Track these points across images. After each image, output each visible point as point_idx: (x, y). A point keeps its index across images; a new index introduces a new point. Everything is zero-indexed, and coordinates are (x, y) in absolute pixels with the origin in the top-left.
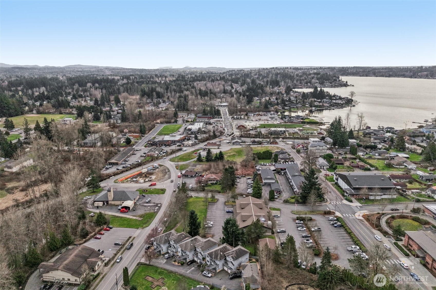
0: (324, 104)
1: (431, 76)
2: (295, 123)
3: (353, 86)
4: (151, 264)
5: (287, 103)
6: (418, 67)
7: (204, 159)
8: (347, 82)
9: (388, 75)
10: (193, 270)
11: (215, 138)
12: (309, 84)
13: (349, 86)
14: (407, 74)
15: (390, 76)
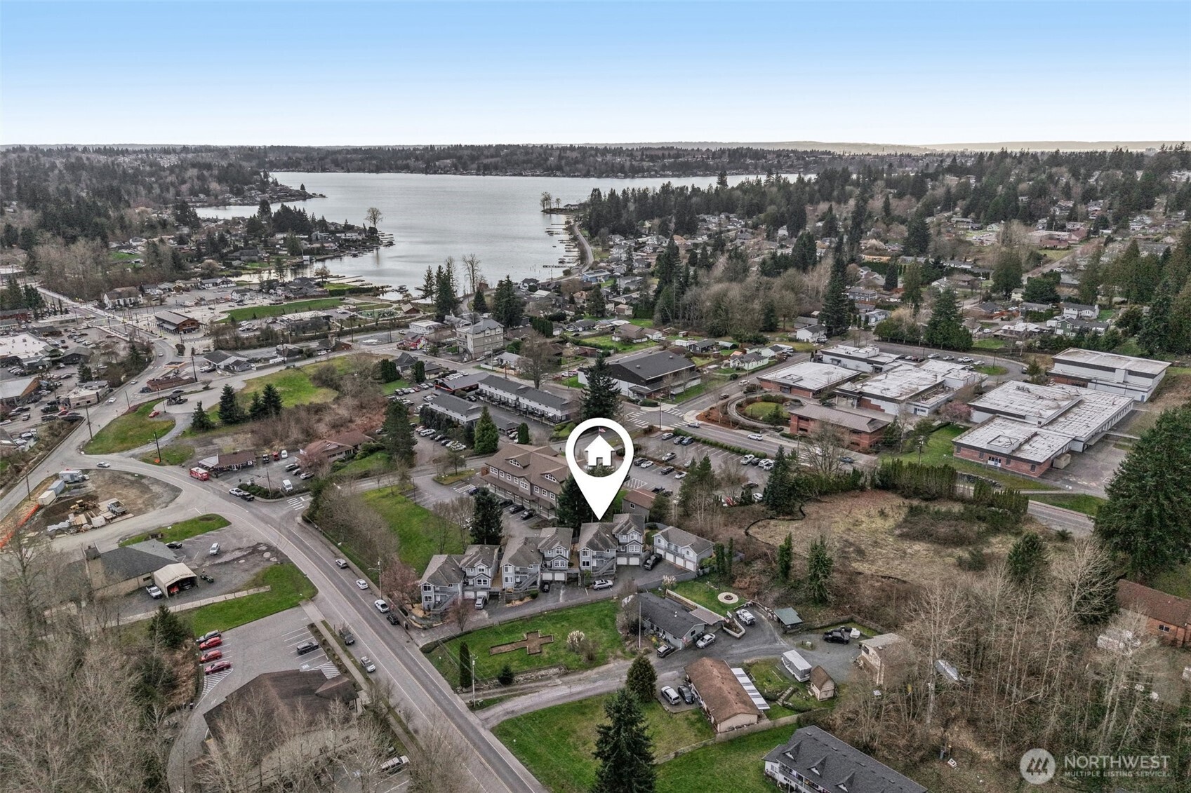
0: (326, 245)
1: (464, 169)
2: (314, 296)
3: (322, 196)
4: (467, 628)
5: (225, 251)
6: (426, 148)
7: (215, 420)
8: (303, 187)
9: (374, 169)
10: (564, 594)
11: (141, 370)
12: (202, 196)
13: (311, 197)
14: (412, 162)
15: (378, 170)
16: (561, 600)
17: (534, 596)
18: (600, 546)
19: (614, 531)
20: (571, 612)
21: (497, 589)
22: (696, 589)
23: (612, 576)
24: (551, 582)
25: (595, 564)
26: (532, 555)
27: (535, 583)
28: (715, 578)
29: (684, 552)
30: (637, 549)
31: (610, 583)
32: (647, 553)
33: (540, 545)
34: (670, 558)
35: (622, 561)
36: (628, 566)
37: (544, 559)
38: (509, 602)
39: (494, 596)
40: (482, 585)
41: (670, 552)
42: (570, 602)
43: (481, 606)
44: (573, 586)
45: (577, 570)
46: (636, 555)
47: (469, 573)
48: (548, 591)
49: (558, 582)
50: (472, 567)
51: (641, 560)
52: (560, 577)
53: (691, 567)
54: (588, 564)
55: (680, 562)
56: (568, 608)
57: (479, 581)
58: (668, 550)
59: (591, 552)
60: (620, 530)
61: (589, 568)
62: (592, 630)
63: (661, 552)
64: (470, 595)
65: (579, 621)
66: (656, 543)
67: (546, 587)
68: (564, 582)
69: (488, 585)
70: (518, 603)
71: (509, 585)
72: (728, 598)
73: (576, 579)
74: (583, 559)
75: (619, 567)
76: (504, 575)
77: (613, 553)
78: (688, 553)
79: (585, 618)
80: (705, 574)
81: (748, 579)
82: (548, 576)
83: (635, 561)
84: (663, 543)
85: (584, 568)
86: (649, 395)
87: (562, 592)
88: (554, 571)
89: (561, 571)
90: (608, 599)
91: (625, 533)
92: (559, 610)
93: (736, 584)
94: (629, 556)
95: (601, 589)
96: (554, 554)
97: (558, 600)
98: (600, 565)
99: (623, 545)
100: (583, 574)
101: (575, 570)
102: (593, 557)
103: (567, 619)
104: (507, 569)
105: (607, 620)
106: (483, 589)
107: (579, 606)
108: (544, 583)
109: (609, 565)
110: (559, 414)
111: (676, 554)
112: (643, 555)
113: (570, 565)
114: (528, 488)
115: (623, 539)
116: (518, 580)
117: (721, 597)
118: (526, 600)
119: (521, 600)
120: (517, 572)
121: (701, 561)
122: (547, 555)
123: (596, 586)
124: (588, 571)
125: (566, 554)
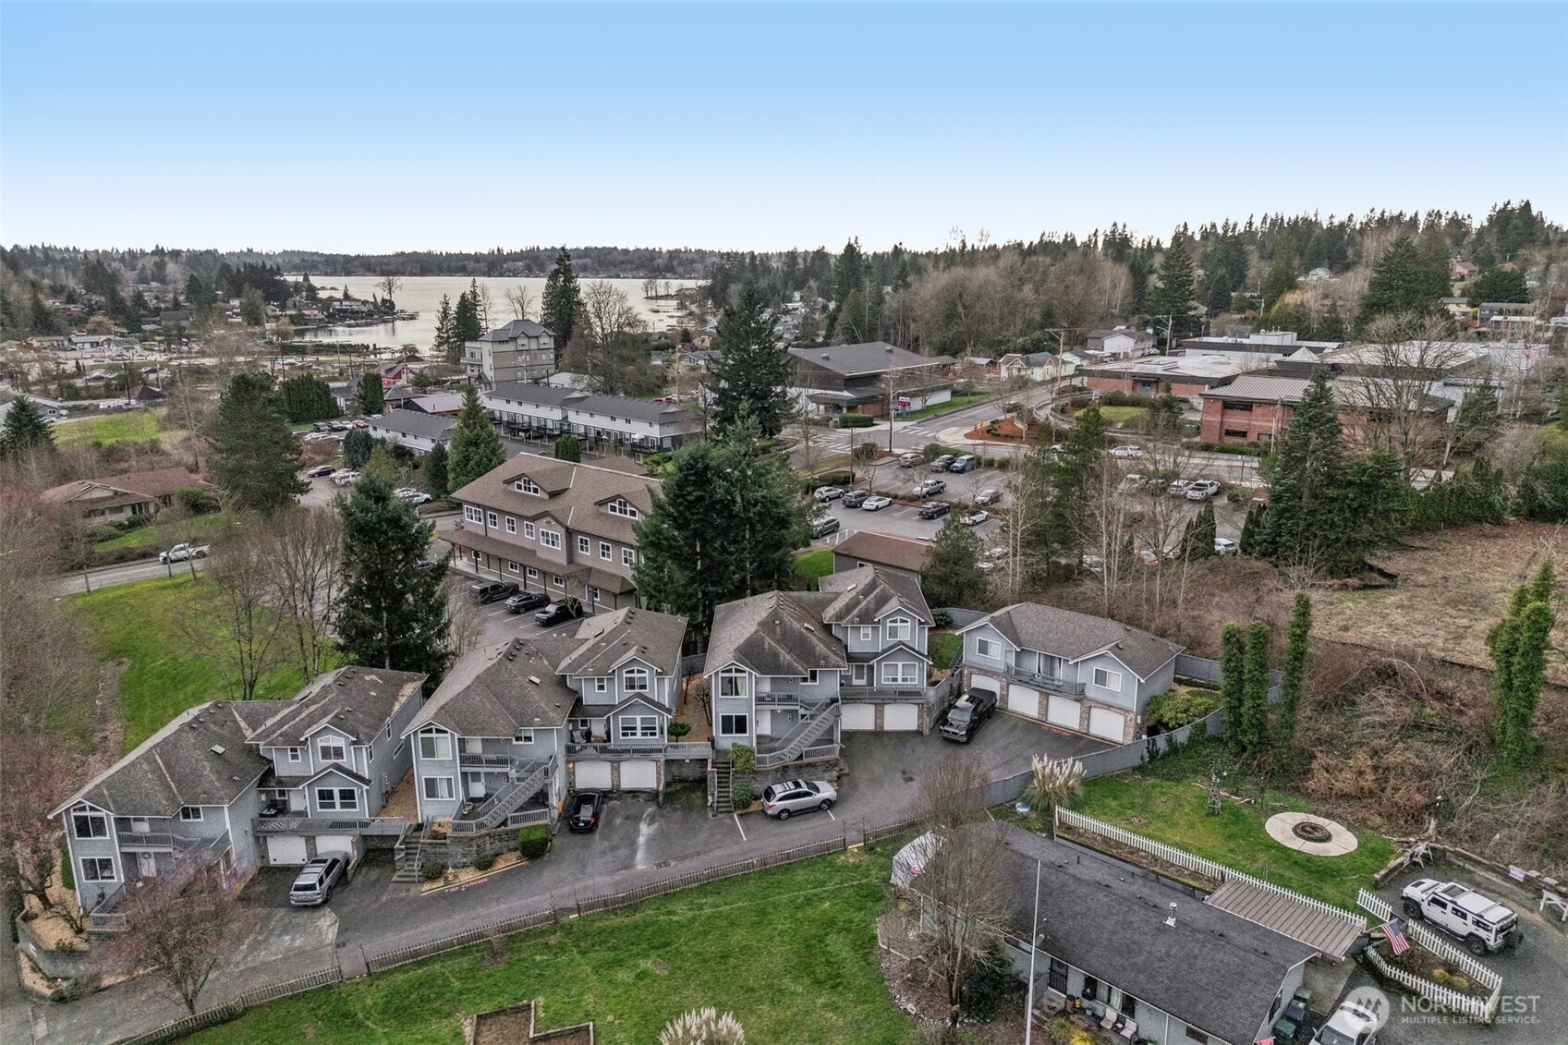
0: (305, 312)
10: (654, 841)
16: (641, 862)
17: (534, 851)
18: (786, 657)
19: (829, 614)
20: (681, 911)
21: (394, 823)
22: (1161, 804)
23: (829, 765)
24: (606, 795)
25: (765, 727)
26: (535, 695)
27: (540, 799)
28: (1223, 761)
29: (1085, 676)
30: (910, 674)
31: (827, 791)
32: (943, 688)
33: (563, 664)
34: (1023, 702)
35: (858, 718)
36: (879, 734)
37: (578, 709)
38: (433, 874)
39: (376, 852)
40: (338, 811)
41: (1027, 681)
42: (680, 869)
43: (316, 896)
44: (689, 808)
45: (700, 750)
46: (906, 696)
47: (285, 766)
48: (590, 828)
49: (634, 793)
50: (295, 743)
51: (924, 709)
52: (640, 775)
53: (1111, 727)
54: (740, 724)
55: (1064, 714)
56: (666, 894)
57: (326, 796)
58: (1017, 676)
59: (753, 684)
60: (848, 609)
61: (746, 740)
62: (777, 995)
63: (993, 685)
64: (286, 851)
65: (711, 948)
66: (971, 655)
67: (586, 813)
68: (652, 796)
69: (362, 810)
70: (468, 876)
71: (439, 810)
72: (1304, 831)
73: (701, 783)
74: (722, 707)
75: (849, 736)
76: (423, 770)
77: (827, 687)
78: (1101, 677)
79: (738, 937)
80: (1174, 749)
81: (1362, 759)
82: (594, 775)
83: (902, 718)
84: (1000, 652)
85: (726, 741)
86: (852, 407)
87: (645, 830)
88: (614, 755)
89: (644, 753)
90: (824, 856)
91: (866, 618)
92: (631, 903)
93: (1318, 781)
94: (881, 699)
95: (791, 814)
96: (617, 693)
97: (628, 864)
98: (785, 730)
99: (860, 662)
100: (725, 764)
101: (694, 749)
102: (760, 700)
103: (660, 941)
104: (429, 750)
105: (838, 945)
106: (338, 827)
107: (714, 883)
108: (579, 799)
109: (817, 727)
110: (655, 432)
111: (1047, 689)
112: (932, 694)
113: (678, 731)
114: (560, 547)
115: (861, 640)
116: (478, 790)
117: (1280, 827)
118: (501, 866)
119: (484, 865)
120: (467, 759)
121: (1150, 705)
122: (591, 695)
123: (776, 805)
124: (742, 751)
125: (664, 692)
